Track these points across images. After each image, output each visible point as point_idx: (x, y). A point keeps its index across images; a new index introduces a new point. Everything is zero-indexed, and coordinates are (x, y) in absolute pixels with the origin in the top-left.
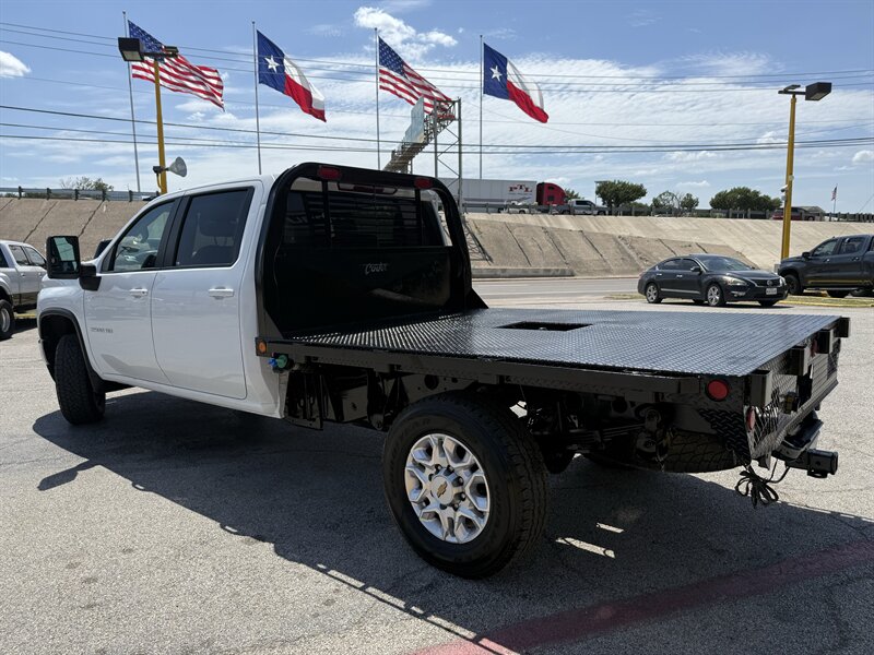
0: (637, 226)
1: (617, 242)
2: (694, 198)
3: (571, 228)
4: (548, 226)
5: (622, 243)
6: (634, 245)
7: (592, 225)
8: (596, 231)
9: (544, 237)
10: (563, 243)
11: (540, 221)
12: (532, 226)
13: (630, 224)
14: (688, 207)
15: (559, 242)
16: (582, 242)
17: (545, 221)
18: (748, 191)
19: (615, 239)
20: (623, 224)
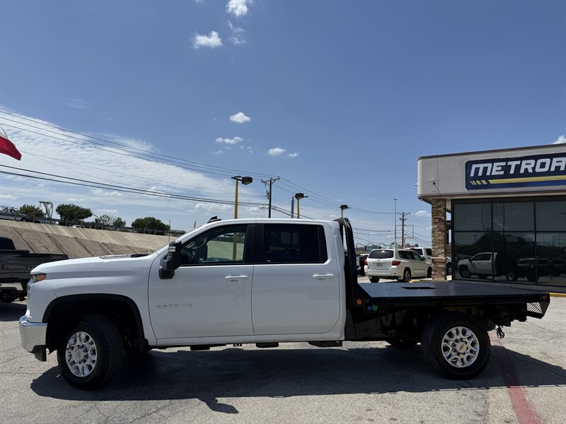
0: (113, 237)
1: (102, 247)
2: (123, 220)
3: (67, 235)
4: (50, 232)
5: (105, 248)
6: (114, 249)
7: (82, 234)
8: (86, 238)
9: (48, 240)
10: (64, 246)
11: (43, 228)
12: (37, 232)
13: (107, 235)
14: (119, 225)
15: (61, 245)
16: (78, 245)
17: (47, 229)
18: (154, 219)
19: (100, 245)
20: (103, 235)
